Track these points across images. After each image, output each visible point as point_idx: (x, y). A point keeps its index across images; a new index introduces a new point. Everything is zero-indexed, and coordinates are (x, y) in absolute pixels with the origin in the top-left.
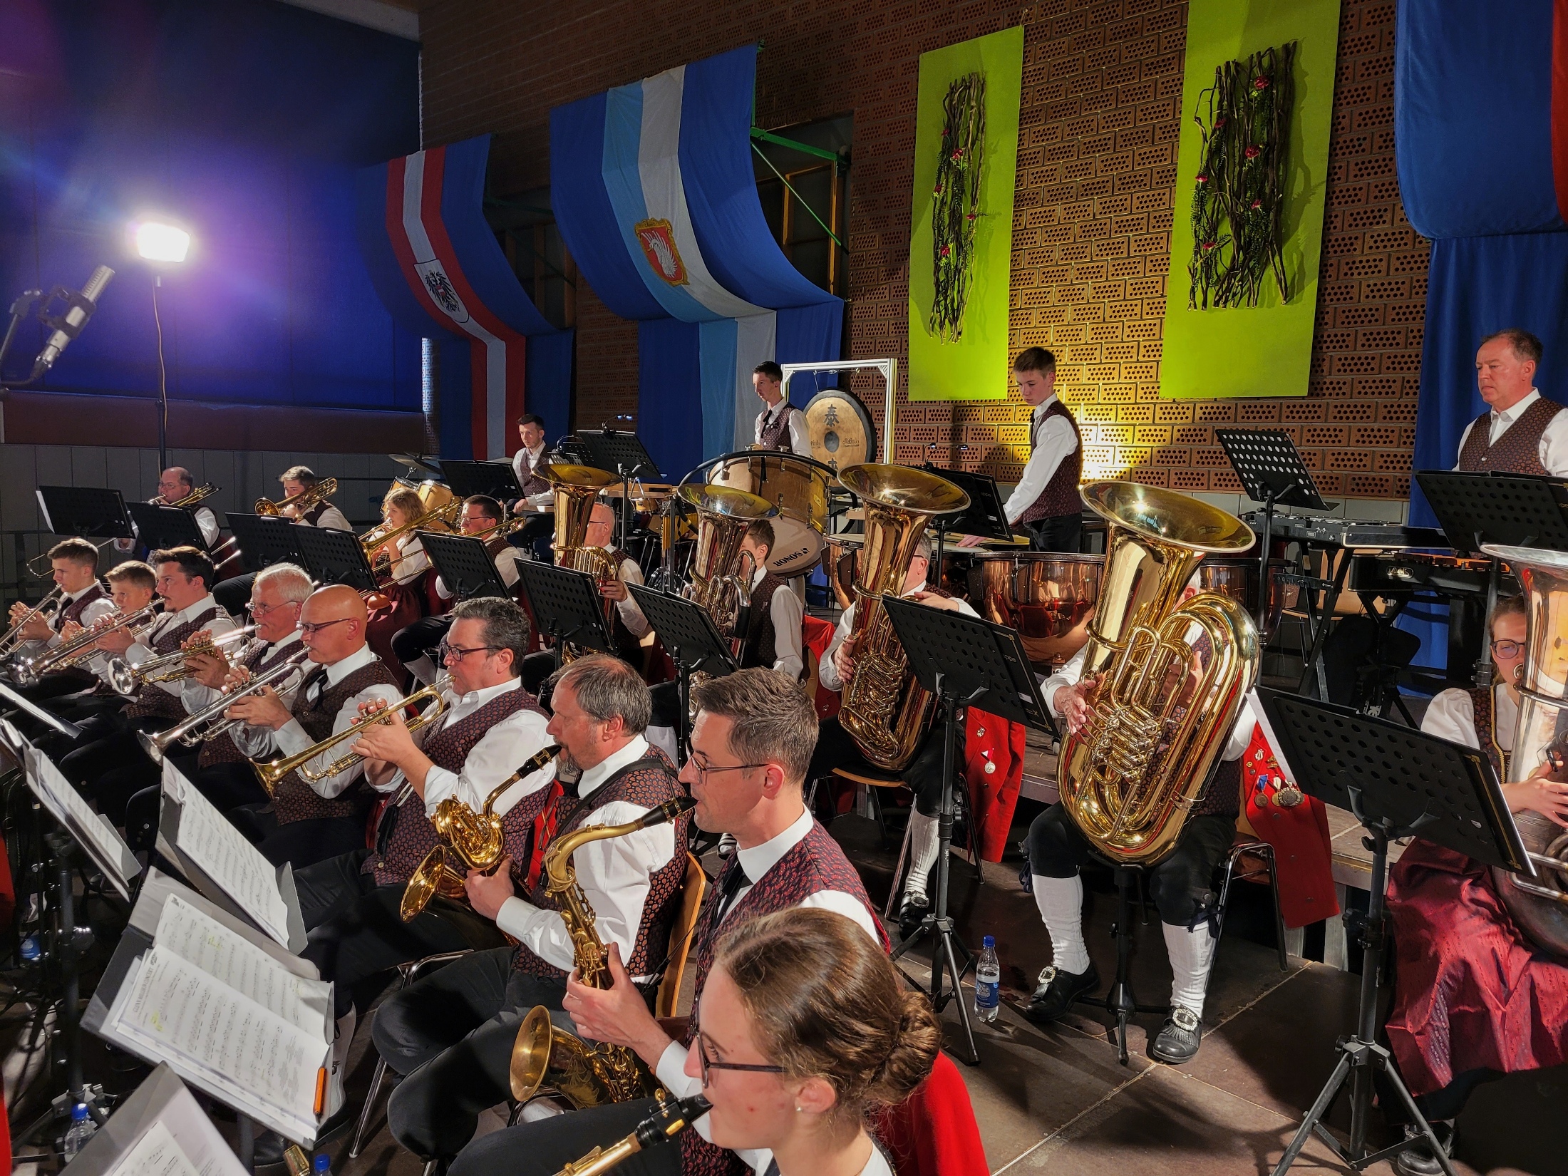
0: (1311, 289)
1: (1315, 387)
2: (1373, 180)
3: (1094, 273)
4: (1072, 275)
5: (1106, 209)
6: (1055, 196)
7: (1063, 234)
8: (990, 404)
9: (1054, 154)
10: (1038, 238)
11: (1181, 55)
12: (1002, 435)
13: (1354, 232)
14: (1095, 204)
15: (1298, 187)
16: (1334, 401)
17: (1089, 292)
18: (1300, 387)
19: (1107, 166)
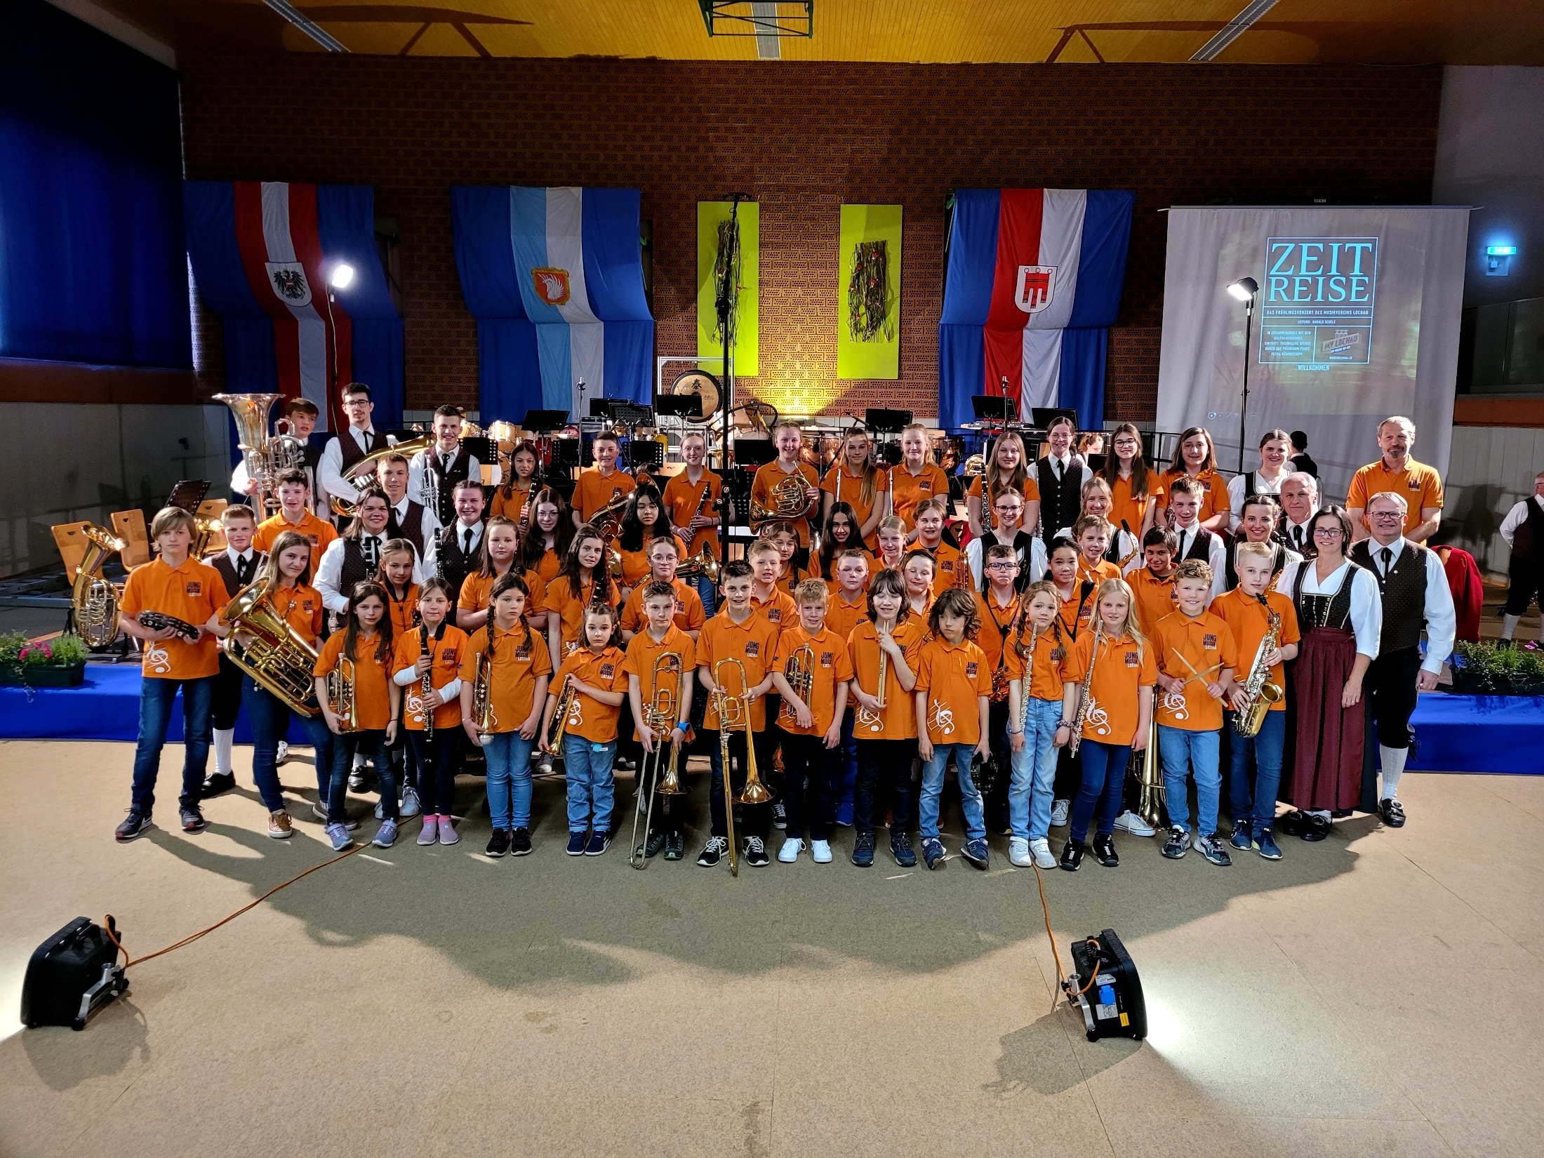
0: (897, 337)
1: (900, 377)
2: (916, 299)
3: (802, 321)
4: (788, 321)
5: (805, 294)
6: (778, 285)
7: (785, 302)
8: (747, 378)
9: (779, 265)
10: (770, 301)
11: (838, 234)
12: (755, 393)
13: (910, 317)
14: (800, 291)
15: (889, 297)
16: (906, 381)
17: (799, 329)
18: (894, 375)
19: (805, 275)
